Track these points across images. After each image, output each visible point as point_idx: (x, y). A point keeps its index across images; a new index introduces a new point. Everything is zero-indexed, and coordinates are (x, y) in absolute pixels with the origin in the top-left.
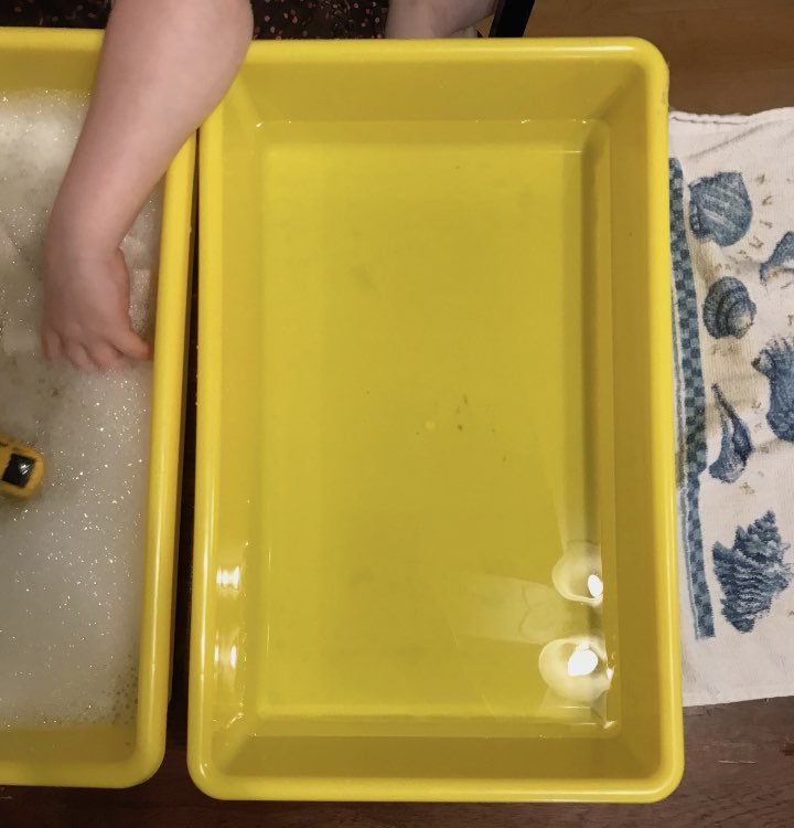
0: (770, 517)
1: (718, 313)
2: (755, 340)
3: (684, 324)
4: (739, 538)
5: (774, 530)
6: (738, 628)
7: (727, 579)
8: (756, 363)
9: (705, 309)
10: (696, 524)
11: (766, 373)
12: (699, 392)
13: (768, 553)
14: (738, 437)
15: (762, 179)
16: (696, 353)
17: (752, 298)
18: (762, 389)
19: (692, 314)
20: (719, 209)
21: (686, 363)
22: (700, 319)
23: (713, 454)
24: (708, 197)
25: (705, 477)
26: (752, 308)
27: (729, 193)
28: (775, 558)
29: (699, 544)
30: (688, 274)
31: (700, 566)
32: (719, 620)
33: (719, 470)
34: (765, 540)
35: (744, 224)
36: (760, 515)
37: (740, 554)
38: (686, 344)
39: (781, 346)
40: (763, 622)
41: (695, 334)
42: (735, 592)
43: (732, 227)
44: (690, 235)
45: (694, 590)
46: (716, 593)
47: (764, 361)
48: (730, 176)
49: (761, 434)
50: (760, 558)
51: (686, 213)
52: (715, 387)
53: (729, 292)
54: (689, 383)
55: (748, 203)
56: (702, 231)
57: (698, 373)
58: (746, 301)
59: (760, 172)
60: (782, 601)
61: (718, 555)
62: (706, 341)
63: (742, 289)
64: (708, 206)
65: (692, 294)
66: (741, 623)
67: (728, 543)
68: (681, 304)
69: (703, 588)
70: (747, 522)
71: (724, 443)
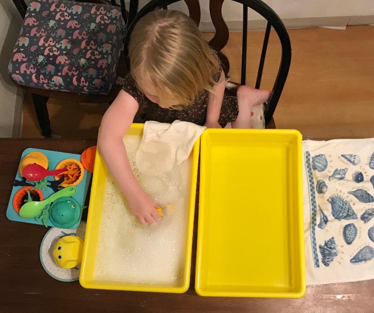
0: (333, 238)
1: (319, 188)
2: (328, 194)
3: (311, 190)
4: (325, 243)
5: (334, 241)
6: (326, 265)
7: (323, 253)
8: (328, 200)
9: (317, 187)
10: (315, 239)
11: (330, 202)
12: (315, 207)
13: (332, 247)
14: (325, 218)
15: (330, 156)
16: (314, 197)
17: (327, 185)
18: (329, 206)
19: (313, 188)
20: (320, 163)
21: (312, 200)
22: (315, 189)
23: (318, 222)
24: (317, 160)
25: (316, 227)
26: (327, 187)
27: (322, 159)
28: (334, 248)
29: (315, 244)
30: (312, 178)
31: (316, 250)
32: (321, 263)
33: (320, 226)
34: (332, 244)
35: (326, 166)
36: (330, 237)
37: (326, 247)
38: (312, 195)
39: (334, 196)
40: (331, 264)
41: (314, 193)
42: (325, 256)
43: (323, 167)
44: (312, 169)
45: (314, 256)
46: (320, 257)
47: (330, 200)
48: (322, 155)
49: (330, 217)
50: (331, 248)
51: (311, 164)
52: (319, 206)
53: (321, 183)
54: (313, 204)
55: (327, 162)
56: (315, 169)
57: (315, 202)
58: (325, 185)
59: (329, 154)
60: (336, 259)
61: (320, 247)
62: (317, 194)
63: (324, 182)
64: (317, 162)
65: (313, 183)
66: (326, 264)
67: (323, 244)
68: (311, 185)
69: (317, 255)
70: (327, 239)
71: (321, 219)
